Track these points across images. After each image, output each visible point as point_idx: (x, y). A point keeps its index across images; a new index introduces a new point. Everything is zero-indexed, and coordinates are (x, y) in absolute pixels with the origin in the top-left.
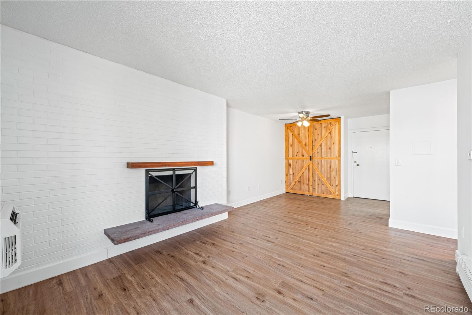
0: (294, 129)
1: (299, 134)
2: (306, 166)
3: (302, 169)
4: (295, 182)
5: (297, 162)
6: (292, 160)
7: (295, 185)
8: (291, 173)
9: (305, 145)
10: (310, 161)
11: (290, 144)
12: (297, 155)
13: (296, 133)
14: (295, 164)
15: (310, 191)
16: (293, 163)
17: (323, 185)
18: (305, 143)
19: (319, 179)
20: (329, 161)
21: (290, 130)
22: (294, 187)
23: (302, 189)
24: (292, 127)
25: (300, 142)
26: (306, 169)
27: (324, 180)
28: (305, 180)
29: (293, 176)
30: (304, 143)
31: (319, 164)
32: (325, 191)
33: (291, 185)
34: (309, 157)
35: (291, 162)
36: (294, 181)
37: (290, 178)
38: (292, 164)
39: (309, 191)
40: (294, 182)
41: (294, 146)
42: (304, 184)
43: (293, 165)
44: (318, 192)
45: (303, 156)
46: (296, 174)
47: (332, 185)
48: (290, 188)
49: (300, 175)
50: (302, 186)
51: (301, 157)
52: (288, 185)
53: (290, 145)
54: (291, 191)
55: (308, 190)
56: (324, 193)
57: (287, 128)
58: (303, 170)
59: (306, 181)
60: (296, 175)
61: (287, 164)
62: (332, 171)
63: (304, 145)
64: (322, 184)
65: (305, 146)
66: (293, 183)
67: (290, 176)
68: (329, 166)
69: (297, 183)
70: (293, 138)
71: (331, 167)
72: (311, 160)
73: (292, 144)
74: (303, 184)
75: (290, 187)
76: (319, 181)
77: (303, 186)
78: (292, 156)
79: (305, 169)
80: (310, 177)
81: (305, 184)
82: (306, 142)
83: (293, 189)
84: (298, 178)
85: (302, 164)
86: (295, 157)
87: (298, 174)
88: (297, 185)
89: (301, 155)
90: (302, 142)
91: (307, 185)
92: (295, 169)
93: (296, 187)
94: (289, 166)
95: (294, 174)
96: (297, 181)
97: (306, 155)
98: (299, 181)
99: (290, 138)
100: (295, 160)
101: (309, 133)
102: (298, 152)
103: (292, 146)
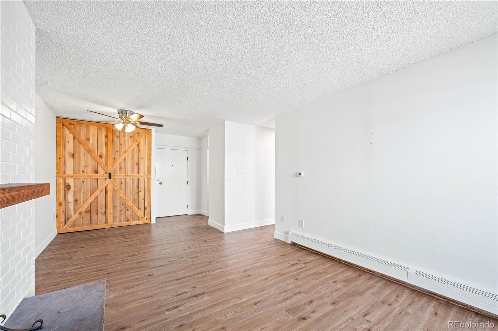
0: (77, 130)
1: (88, 140)
2: (102, 186)
3: (94, 192)
4: (80, 213)
5: (83, 182)
6: (72, 179)
7: (79, 218)
8: (71, 199)
9: (101, 156)
10: (108, 180)
11: (69, 153)
12: (83, 172)
13: (83, 137)
14: (79, 185)
15: (108, 222)
16: (74, 183)
17: (128, 210)
18: (99, 153)
19: (122, 203)
20: (136, 180)
21: (69, 129)
22: (77, 222)
23: (94, 222)
24: (72, 126)
25: (90, 152)
26: (102, 191)
27: (130, 203)
28: (99, 208)
29: (75, 205)
30: (97, 154)
31: (122, 183)
32: (130, 218)
33: (70, 220)
34: (108, 175)
35: (70, 181)
37: (68, 207)
38: (72, 185)
39: (106, 222)
40: (77, 213)
41: (76, 156)
42: (97, 214)
43: (75, 187)
44: (120, 221)
45: (96, 172)
46: (80, 202)
47: (139, 208)
48: (67, 226)
49: (90, 201)
50: (94, 217)
52: (63, 222)
53: (67, 155)
54: (71, 230)
55: (104, 221)
56: (129, 220)
57: (63, 125)
58: (97, 193)
59: (102, 208)
60: (82, 201)
61: (62, 187)
62: (140, 191)
64: (126, 209)
65: (99, 159)
66: (75, 217)
67: (68, 204)
68: (136, 185)
69: (84, 214)
70: (74, 144)
71: (138, 186)
72: (110, 178)
73: (73, 153)
74: (95, 214)
76: (122, 205)
77: (96, 217)
78: (72, 173)
79: (99, 192)
80: (108, 202)
81: (99, 214)
82: (101, 153)
83: (74, 225)
84: (86, 206)
85: (94, 184)
86: (80, 174)
87: (86, 201)
88: (82, 218)
89: (92, 171)
90: (93, 151)
91: (102, 215)
92: (80, 194)
93: (81, 221)
94: (66, 189)
95: (76, 200)
96: (84, 212)
97: (101, 172)
98: (88, 211)
99: (68, 142)
100: (80, 178)
101: (106, 140)
102: (85, 167)
103: (73, 157)
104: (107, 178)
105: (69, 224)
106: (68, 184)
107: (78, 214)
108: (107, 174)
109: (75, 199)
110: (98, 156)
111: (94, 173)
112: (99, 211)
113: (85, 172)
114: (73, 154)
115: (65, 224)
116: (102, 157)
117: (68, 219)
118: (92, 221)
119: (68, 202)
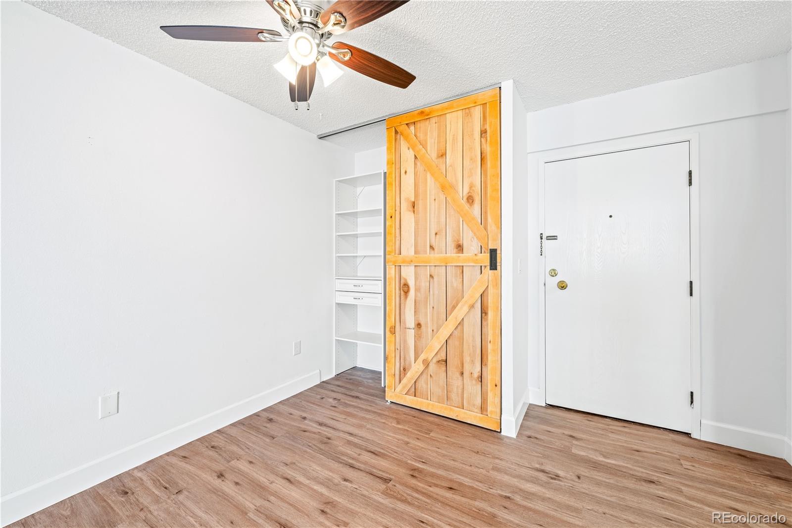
0: (421, 136)
1: (443, 155)
2: (472, 294)
3: (454, 307)
4: (426, 364)
5: (431, 276)
6: (412, 269)
7: (424, 375)
8: (410, 322)
9: (470, 200)
10: (488, 271)
11: (407, 199)
12: (432, 247)
13: (432, 151)
14: (424, 284)
15: (489, 409)
16: (416, 278)
18: (466, 190)
21: (407, 138)
22: (421, 384)
23: (453, 396)
24: (412, 128)
25: (446, 188)
26: (472, 306)
28: (467, 359)
29: (418, 337)
30: (462, 191)
33: (409, 375)
34: (487, 256)
35: (409, 274)
36: (422, 357)
37: (405, 341)
38: (411, 283)
39: (483, 409)
40: (421, 360)
41: (420, 206)
42: (462, 374)
43: (417, 290)
45: (460, 248)
46: (427, 330)
48: (404, 387)
49: (444, 333)
50: (456, 382)
51: (452, 253)
52: (397, 372)
53: (404, 205)
54: (409, 401)
55: (478, 401)
57: (396, 132)
58: (461, 311)
59: (473, 362)
60: (430, 330)
61: (394, 288)
63: (463, 202)
65: (467, 206)
66: (416, 368)
67: (405, 333)
69: (433, 367)
70: (415, 174)
72: (493, 266)
73: (413, 199)
74: (458, 375)
75: (404, 381)
77: (460, 383)
78: (412, 252)
79: (466, 309)
80: (490, 346)
81: (466, 374)
82: (471, 187)
83: (414, 391)
84: (436, 344)
85: (455, 285)
86: (426, 254)
87: (438, 331)
88: (431, 375)
89: (451, 246)
90: (452, 187)
91: (474, 382)
92: (427, 308)
93: (428, 385)
94: (402, 293)
95: (419, 325)
96: (435, 360)
97: (472, 247)
98: (442, 360)
99: (406, 172)
100: (427, 266)
101: (484, 146)
102: (436, 234)
103: (412, 209)
104: (485, 266)
105: (406, 385)
106: (406, 280)
107: (422, 365)
108: (485, 252)
109: (417, 323)
110: (465, 199)
111: (455, 250)
112: (467, 368)
113: (436, 250)
114: (414, 203)
115: (400, 382)
116: (473, 202)
117: (404, 369)
118: (450, 392)
119: (406, 328)
